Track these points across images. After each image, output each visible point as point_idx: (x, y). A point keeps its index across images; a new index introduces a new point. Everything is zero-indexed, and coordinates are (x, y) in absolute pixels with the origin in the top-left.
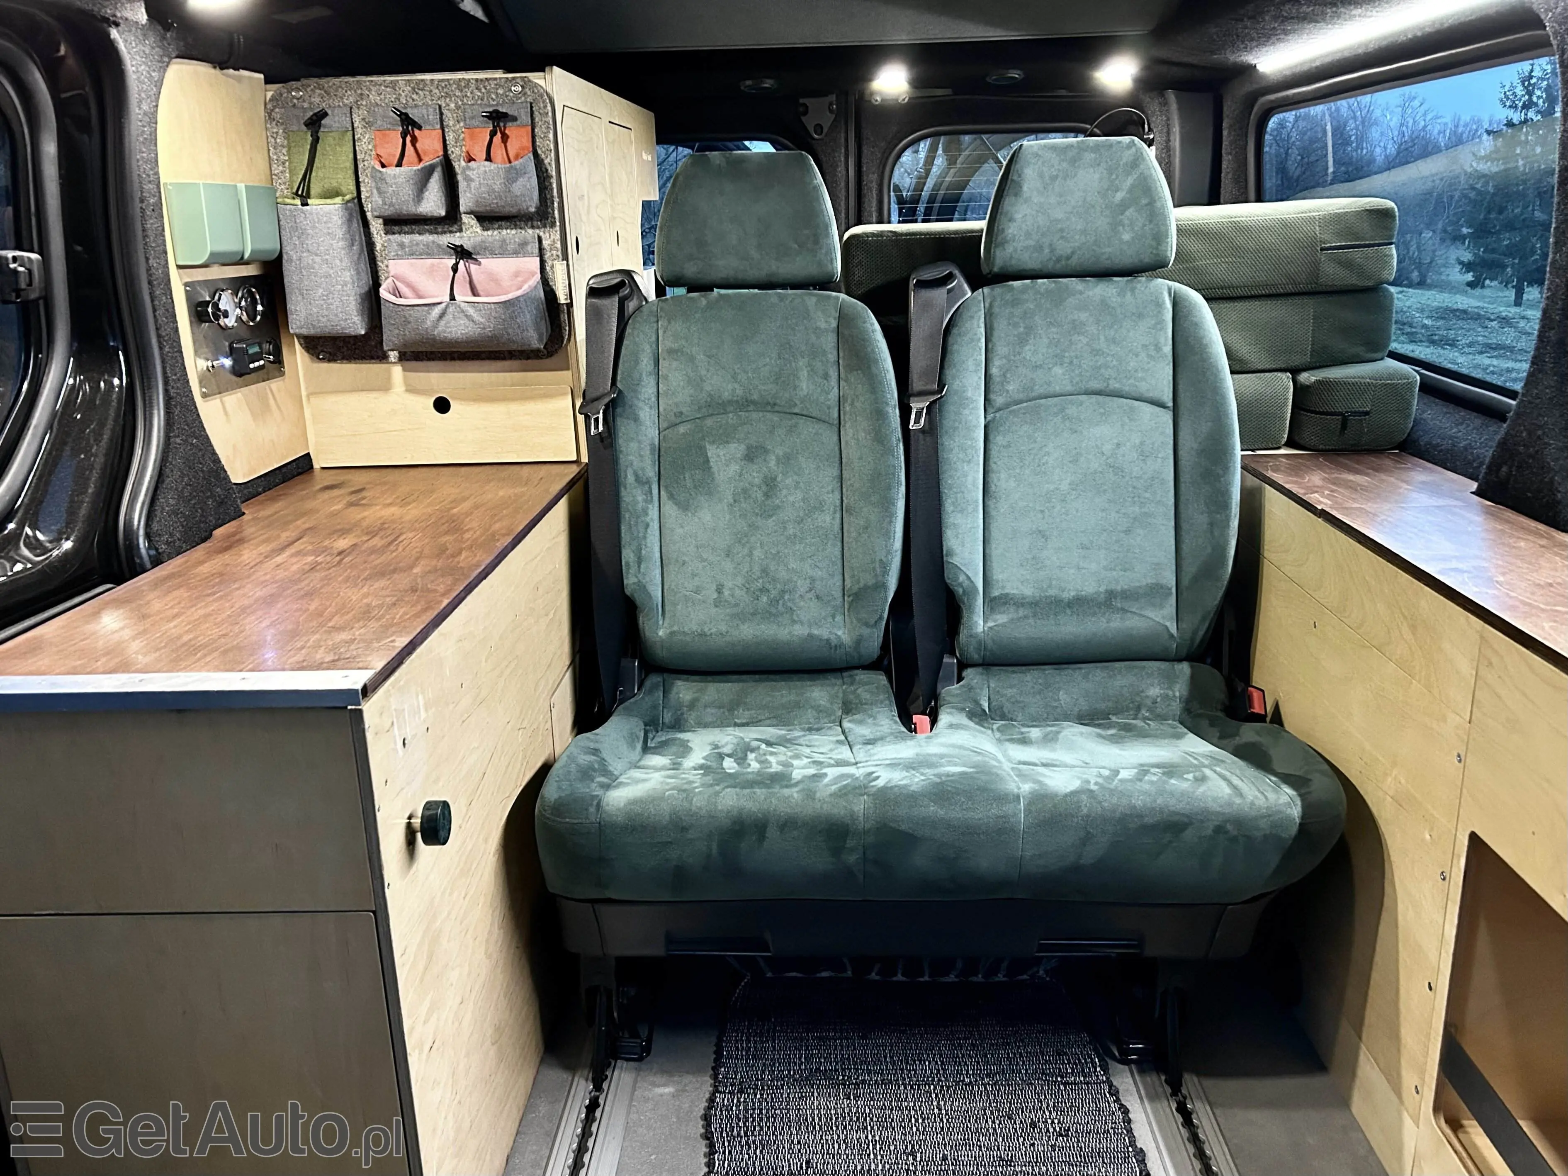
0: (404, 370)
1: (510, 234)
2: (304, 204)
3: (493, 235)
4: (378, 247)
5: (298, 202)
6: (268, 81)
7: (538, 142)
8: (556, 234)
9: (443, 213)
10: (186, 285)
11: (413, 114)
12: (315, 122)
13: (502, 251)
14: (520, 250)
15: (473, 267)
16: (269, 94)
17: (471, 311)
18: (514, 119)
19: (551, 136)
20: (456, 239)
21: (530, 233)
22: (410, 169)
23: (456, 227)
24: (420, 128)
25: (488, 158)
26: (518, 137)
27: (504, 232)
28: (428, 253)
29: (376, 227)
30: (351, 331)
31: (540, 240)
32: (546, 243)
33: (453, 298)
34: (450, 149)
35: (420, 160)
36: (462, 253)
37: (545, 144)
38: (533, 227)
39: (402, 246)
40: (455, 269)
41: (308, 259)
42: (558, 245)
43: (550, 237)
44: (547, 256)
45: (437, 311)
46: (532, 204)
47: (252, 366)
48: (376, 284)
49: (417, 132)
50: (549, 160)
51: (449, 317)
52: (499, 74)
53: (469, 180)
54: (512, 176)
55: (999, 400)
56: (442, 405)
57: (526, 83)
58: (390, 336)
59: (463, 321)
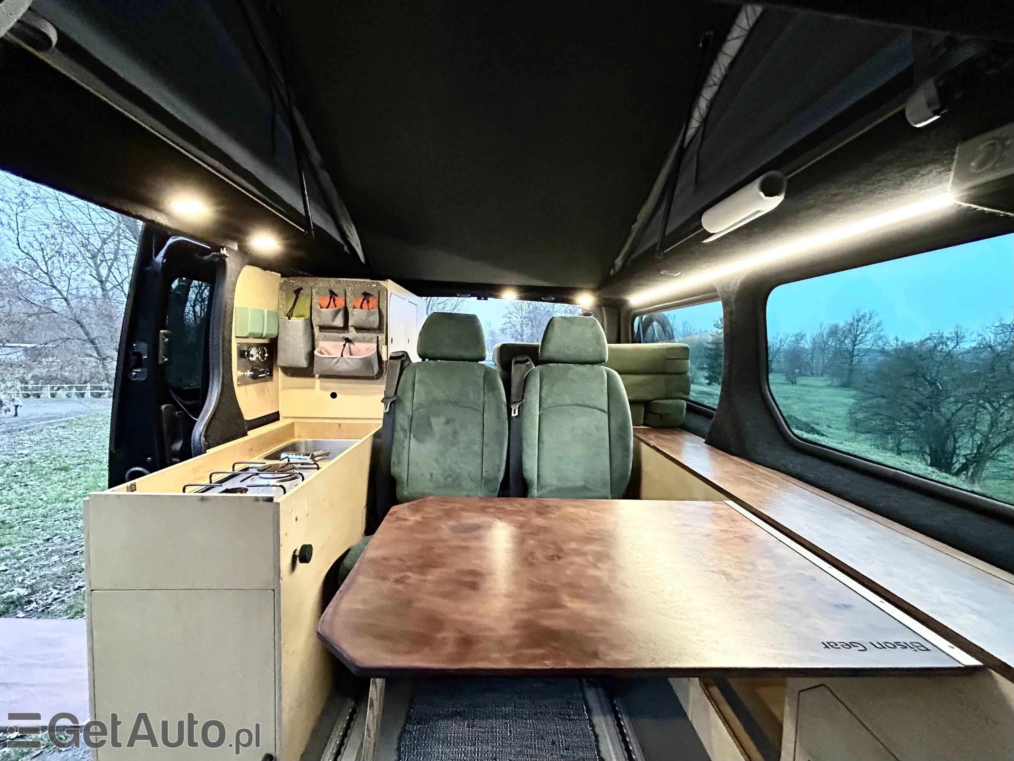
0: (321, 382)
1: (367, 335)
2: (289, 319)
3: (360, 335)
4: (316, 336)
5: (287, 318)
6: (282, 276)
7: (380, 304)
8: (384, 336)
9: (342, 325)
10: (238, 343)
11: (335, 291)
12: (298, 292)
13: (364, 341)
14: (370, 341)
15: (352, 346)
16: (282, 281)
17: (349, 361)
18: (372, 296)
19: (385, 302)
20: (346, 335)
21: (374, 335)
22: (331, 309)
23: (346, 331)
24: (337, 296)
25: (361, 308)
26: (373, 301)
27: (365, 334)
28: (335, 340)
29: (316, 329)
30: (302, 366)
31: (378, 337)
32: (380, 339)
33: (342, 356)
34: (348, 304)
35: (336, 306)
36: (348, 340)
37: (383, 305)
38: (375, 333)
39: (325, 336)
40: (344, 346)
41: (288, 338)
42: (384, 340)
43: (382, 337)
44: (380, 344)
45: (335, 360)
46: (376, 325)
47: (260, 376)
48: (313, 348)
49: (336, 297)
50: (384, 311)
51: (339, 362)
52: (369, 280)
53: (353, 314)
54: (369, 315)
55: (544, 406)
56: (334, 395)
57: (378, 284)
58: (316, 368)
59: (345, 364)
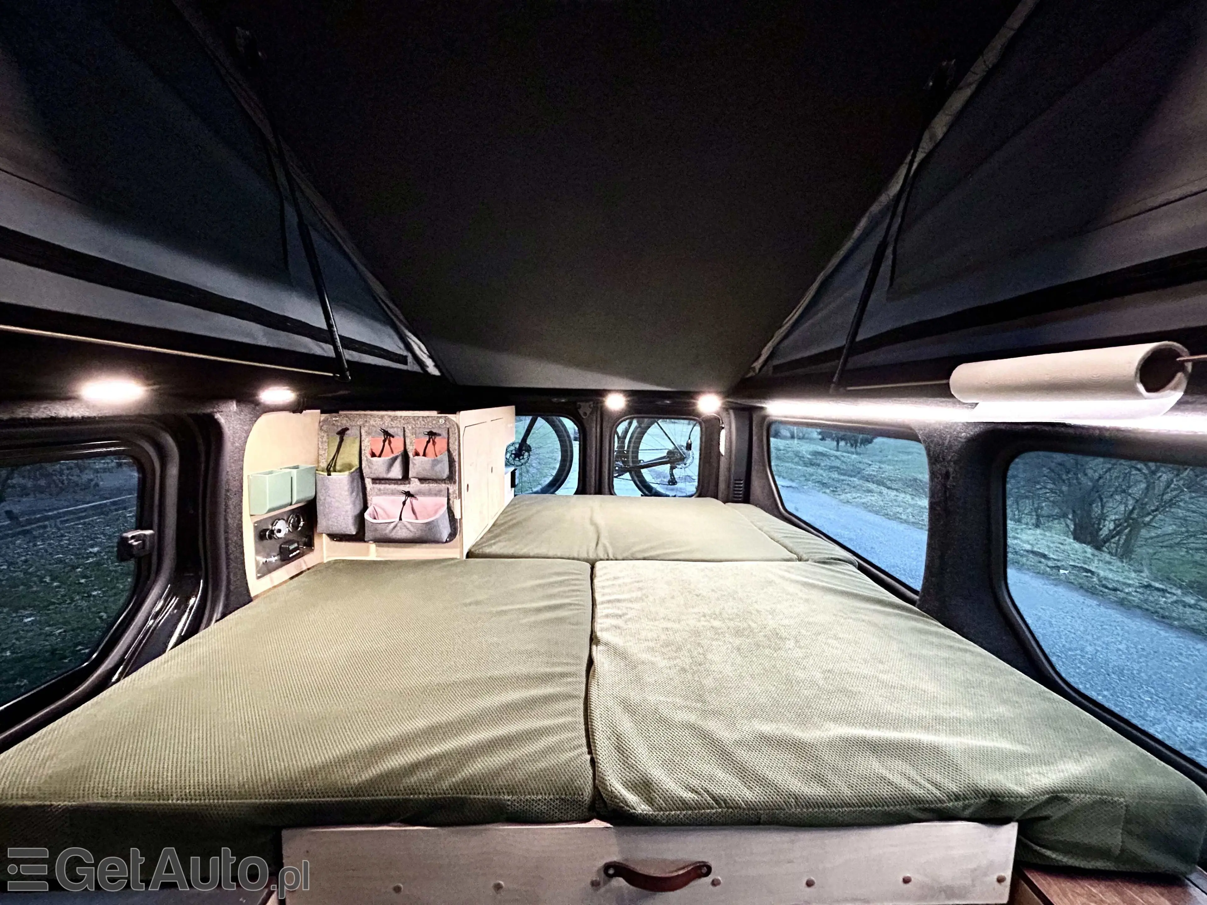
0: (377, 546)
1: (433, 486)
2: (329, 475)
3: (425, 486)
4: (368, 489)
5: (326, 474)
6: (322, 413)
7: (450, 445)
8: (456, 486)
9: (400, 477)
10: (255, 523)
11: (391, 431)
12: (342, 433)
13: (430, 493)
14: (438, 494)
15: (414, 501)
16: (322, 419)
17: (409, 526)
18: (439, 435)
19: (457, 443)
20: (406, 488)
21: (443, 486)
22: (385, 459)
23: (407, 482)
24: (393, 437)
25: (424, 455)
26: (441, 442)
27: (431, 485)
28: (393, 493)
29: (368, 482)
30: (349, 533)
31: (448, 489)
32: (451, 491)
33: (400, 519)
34: (408, 447)
35: (392, 452)
36: (408, 494)
37: (454, 447)
38: (445, 483)
39: (380, 490)
40: (404, 503)
41: (329, 499)
42: (457, 492)
43: (453, 488)
44: (451, 497)
45: (392, 525)
46: (446, 473)
47: (291, 556)
48: (365, 507)
49: (391, 439)
50: (455, 454)
51: (398, 528)
52: (434, 413)
53: (414, 464)
54: (435, 463)
57: (446, 419)
58: (368, 535)
59: (405, 530)
